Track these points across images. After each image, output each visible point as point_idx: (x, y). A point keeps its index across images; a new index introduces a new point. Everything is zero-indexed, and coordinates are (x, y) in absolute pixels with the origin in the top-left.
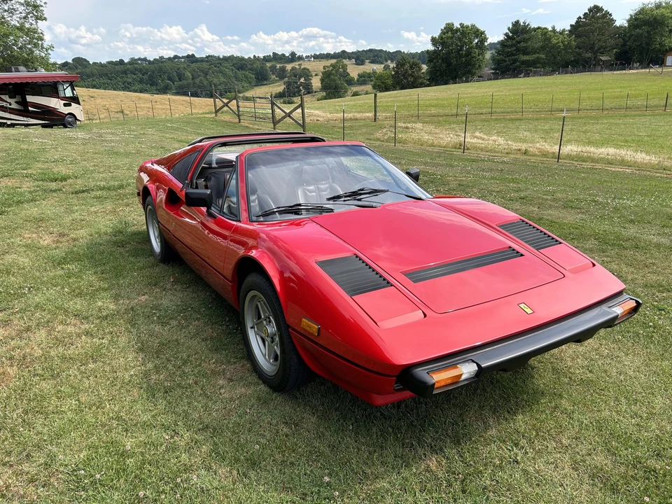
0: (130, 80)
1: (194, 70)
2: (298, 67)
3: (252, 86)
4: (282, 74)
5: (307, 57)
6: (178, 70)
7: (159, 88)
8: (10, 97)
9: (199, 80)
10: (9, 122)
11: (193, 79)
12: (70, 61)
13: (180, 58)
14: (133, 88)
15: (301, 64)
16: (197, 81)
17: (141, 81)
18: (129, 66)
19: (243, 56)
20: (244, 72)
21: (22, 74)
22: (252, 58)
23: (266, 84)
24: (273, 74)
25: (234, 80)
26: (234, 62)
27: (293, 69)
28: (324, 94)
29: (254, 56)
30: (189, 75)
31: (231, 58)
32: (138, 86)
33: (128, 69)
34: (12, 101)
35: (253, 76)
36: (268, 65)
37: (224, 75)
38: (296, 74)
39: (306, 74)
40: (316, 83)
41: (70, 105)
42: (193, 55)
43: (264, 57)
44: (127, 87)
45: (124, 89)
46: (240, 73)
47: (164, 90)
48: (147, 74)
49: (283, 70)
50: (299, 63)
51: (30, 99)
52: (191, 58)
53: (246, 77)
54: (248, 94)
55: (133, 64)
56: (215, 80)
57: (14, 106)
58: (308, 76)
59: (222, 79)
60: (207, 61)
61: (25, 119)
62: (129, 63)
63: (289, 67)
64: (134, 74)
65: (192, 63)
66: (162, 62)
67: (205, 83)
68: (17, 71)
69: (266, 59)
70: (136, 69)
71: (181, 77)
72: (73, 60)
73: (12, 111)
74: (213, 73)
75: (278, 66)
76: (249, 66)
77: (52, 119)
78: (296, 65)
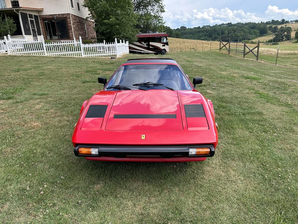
0: (201, 35)
1: (229, 30)
2: (284, 27)
3: (257, 37)
4: (275, 30)
5: (291, 21)
6: (222, 30)
7: (212, 38)
8: (144, 43)
9: (231, 34)
10: (143, 52)
11: (228, 34)
12: (180, 28)
13: (224, 24)
14: (202, 38)
15: (287, 25)
16: (230, 35)
17: (205, 36)
18: (202, 29)
19: (255, 22)
20: (254, 30)
21: (151, 34)
22: (260, 23)
23: (265, 36)
24: (270, 30)
25: (248, 34)
26: (250, 25)
27: (282, 27)
28: (296, 40)
29: (261, 22)
30: (227, 32)
31: (250, 23)
32: (203, 38)
33: (201, 30)
34: (145, 44)
35: (259, 32)
36: (268, 26)
37: (244, 31)
38: (282, 30)
39: (289, 30)
40: (293, 35)
41: (164, 46)
42: (231, 23)
43: (267, 22)
44: (199, 38)
45: (198, 39)
46: (252, 30)
47: (214, 39)
48: (208, 32)
49: (276, 28)
50: (286, 24)
51: (151, 43)
52: (230, 24)
53: (255, 32)
54: (254, 41)
55: (204, 28)
56: (239, 34)
57: (145, 46)
58: (289, 31)
59: (242, 34)
60: (237, 26)
61: (148, 51)
62: (202, 28)
63: (279, 27)
64: (203, 32)
65: (229, 27)
66: (216, 27)
67: (234, 35)
68: (149, 33)
69: (268, 23)
70: (204, 30)
71: (223, 33)
72: (181, 27)
73: (144, 48)
74: (238, 31)
75: (273, 26)
76: (257, 27)
77: (158, 51)
78: (283, 26)
